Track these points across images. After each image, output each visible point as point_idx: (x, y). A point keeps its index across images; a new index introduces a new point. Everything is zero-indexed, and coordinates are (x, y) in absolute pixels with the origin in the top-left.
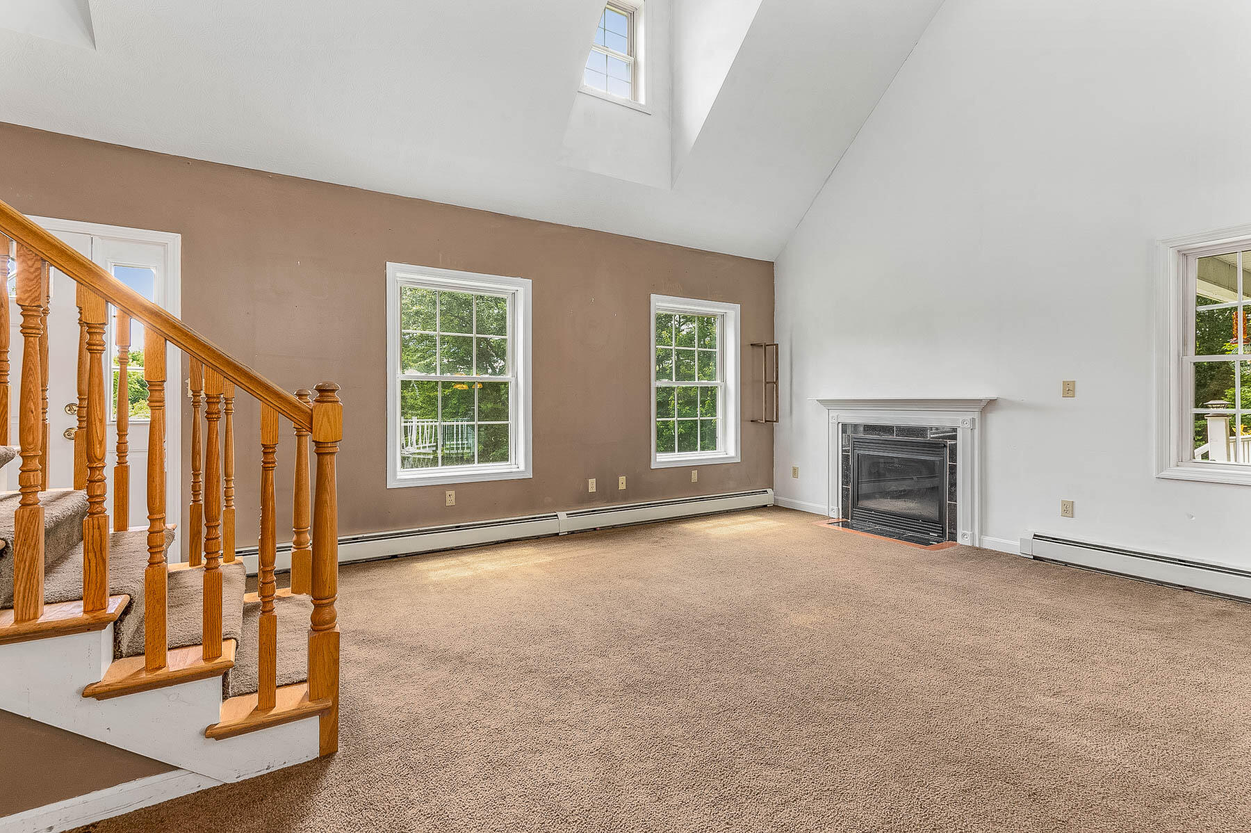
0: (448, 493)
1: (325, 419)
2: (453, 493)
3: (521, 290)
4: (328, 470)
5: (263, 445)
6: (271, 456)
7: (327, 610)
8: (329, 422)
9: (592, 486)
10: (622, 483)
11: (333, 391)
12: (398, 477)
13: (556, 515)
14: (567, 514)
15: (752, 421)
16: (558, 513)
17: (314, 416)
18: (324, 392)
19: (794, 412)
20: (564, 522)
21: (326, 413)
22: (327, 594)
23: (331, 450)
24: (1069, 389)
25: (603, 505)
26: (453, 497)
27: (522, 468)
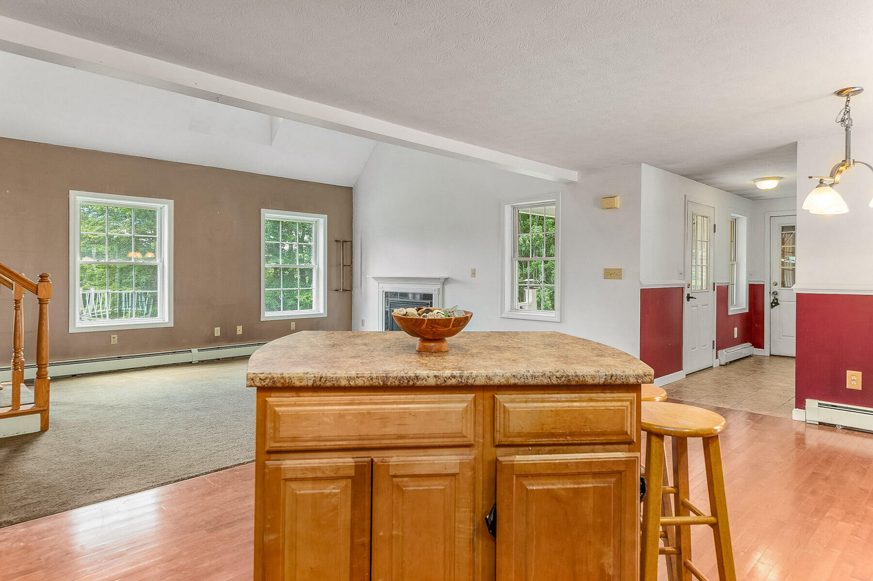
0: (112, 336)
1: (44, 289)
2: (116, 336)
3: (166, 206)
4: (44, 311)
5: (15, 300)
6: (18, 304)
7: (43, 370)
8: (45, 290)
9: (217, 332)
10: (239, 330)
11: (47, 277)
12: (77, 326)
13: (191, 351)
14: (198, 350)
15: (336, 290)
16: (192, 350)
17: (39, 288)
18: (43, 278)
19: (363, 285)
20: (196, 354)
21: (44, 286)
22: (44, 363)
23: (46, 302)
24: (474, 273)
25: (226, 344)
26: (116, 339)
27: (167, 320)
